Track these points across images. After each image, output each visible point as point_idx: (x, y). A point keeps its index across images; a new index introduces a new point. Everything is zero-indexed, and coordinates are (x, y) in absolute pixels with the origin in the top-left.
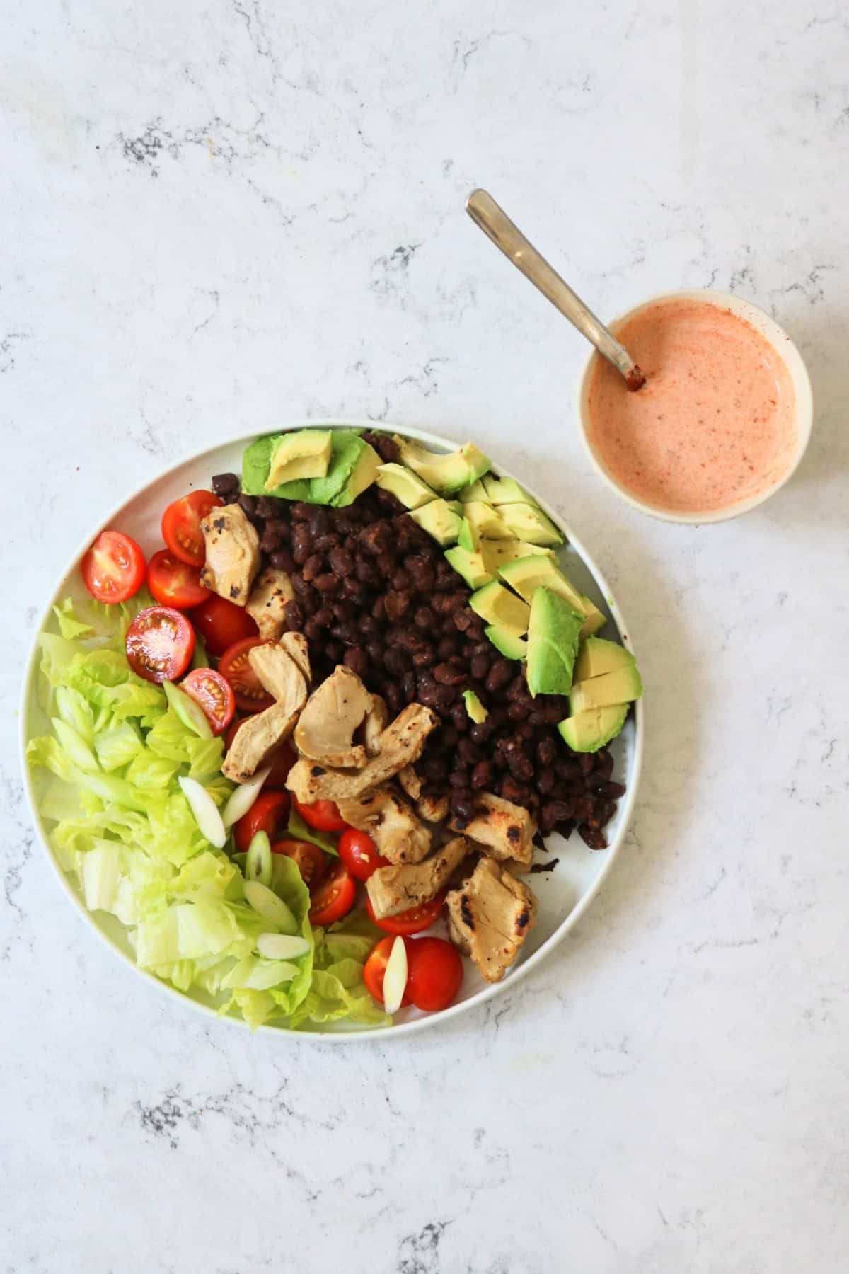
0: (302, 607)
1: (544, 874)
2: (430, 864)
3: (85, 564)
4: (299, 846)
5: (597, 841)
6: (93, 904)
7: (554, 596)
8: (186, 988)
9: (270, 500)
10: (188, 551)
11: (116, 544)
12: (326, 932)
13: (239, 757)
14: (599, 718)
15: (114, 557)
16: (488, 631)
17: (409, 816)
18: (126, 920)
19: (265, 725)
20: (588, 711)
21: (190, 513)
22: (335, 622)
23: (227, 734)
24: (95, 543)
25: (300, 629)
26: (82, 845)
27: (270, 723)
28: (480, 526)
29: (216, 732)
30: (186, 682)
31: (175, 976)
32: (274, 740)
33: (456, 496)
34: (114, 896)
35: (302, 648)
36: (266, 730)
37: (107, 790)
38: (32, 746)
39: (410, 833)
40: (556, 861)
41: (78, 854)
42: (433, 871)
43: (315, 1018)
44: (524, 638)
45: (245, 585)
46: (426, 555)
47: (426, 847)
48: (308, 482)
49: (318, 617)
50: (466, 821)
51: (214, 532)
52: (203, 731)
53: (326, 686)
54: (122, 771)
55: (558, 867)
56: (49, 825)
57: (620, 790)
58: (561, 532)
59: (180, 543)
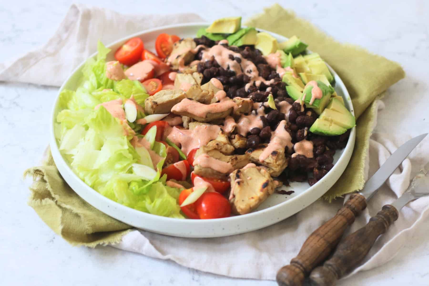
1: (285, 196)
10: (164, 52)
12: (168, 180)
14: (330, 125)
15: (131, 45)
16: (287, 88)
17: (226, 137)
19: (172, 93)
20: (326, 120)
21: (170, 40)
24: (126, 42)
25: (202, 72)
26: (69, 127)
27: (174, 94)
28: (296, 64)
32: (173, 98)
35: (200, 76)
36: (172, 95)
39: (225, 144)
40: (293, 192)
41: (65, 128)
42: (230, 159)
47: (230, 151)
49: (212, 69)
51: (177, 45)
58: (332, 74)
59: (162, 48)
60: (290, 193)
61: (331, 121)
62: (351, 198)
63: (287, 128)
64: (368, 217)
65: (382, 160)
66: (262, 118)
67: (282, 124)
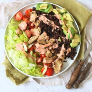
0: (41, 24)
1: (65, 62)
2: (51, 58)
3: (15, 15)
4: (36, 53)
5: (72, 59)
6: (10, 56)
7: (72, 28)
8: (19, 68)
9: (39, 11)
10: (28, 16)
11: (20, 13)
12: (37, 65)
13: (30, 41)
15: (19, 15)
16: (63, 31)
17: (50, 52)
18: (13, 59)
20: (74, 42)
21: (29, 11)
22: (45, 27)
23: (29, 38)
24: (17, 13)
25: (40, 27)
26: (9, 49)
29: (28, 38)
30: (25, 31)
31: (18, 67)
32: (35, 40)
33: (62, 14)
34: (12, 56)
35: (40, 29)
37: (14, 43)
38: (5, 36)
39: (50, 54)
41: (9, 50)
43: (34, 75)
44: (67, 32)
45: (34, 21)
46: (57, 21)
47: (51, 56)
48: (44, 9)
49: (43, 26)
50: (57, 54)
51: (32, 14)
52: (27, 37)
53: (42, 34)
54: (16, 41)
55: (67, 62)
56: (6, 46)
57: (76, 53)
58: (74, 20)
59: (27, 15)
60: (66, 61)
61: (75, 43)
62: (81, 61)
63: (64, 47)
64: (85, 66)
65: (88, 47)
66: (58, 44)
67: (63, 46)
